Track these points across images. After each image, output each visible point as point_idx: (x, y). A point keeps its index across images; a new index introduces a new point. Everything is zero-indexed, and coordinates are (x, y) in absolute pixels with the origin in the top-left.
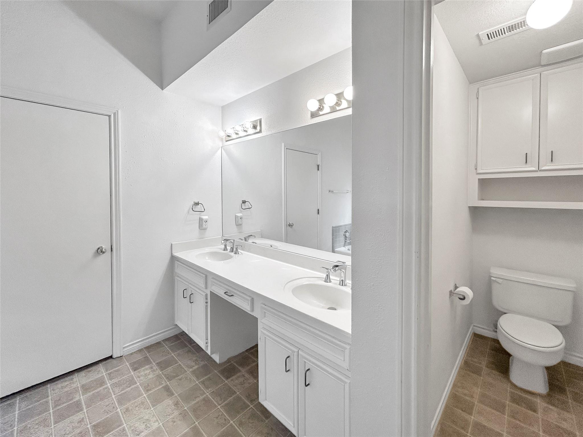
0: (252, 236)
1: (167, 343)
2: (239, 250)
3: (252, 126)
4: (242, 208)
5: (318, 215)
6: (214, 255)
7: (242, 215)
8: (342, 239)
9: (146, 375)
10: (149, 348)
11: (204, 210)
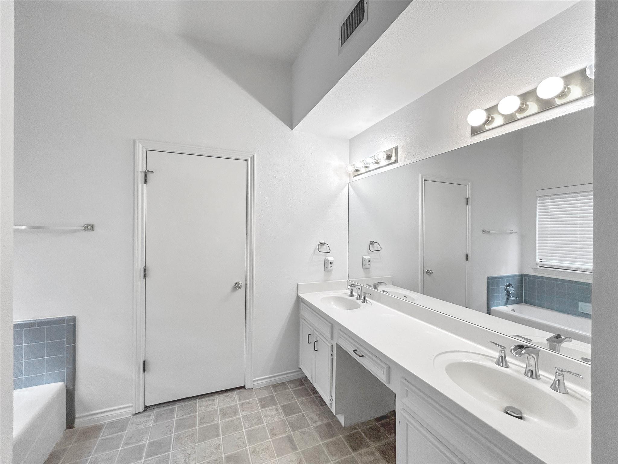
0: (382, 283)
1: (291, 385)
2: (367, 299)
3: (386, 156)
4: (370, 250)
5: (467, 262)
6: (339, 300)
7: (370, 258)
8: (503, 294)
9: (272, 416)
10: (276, 386)
11: (330, 251)
